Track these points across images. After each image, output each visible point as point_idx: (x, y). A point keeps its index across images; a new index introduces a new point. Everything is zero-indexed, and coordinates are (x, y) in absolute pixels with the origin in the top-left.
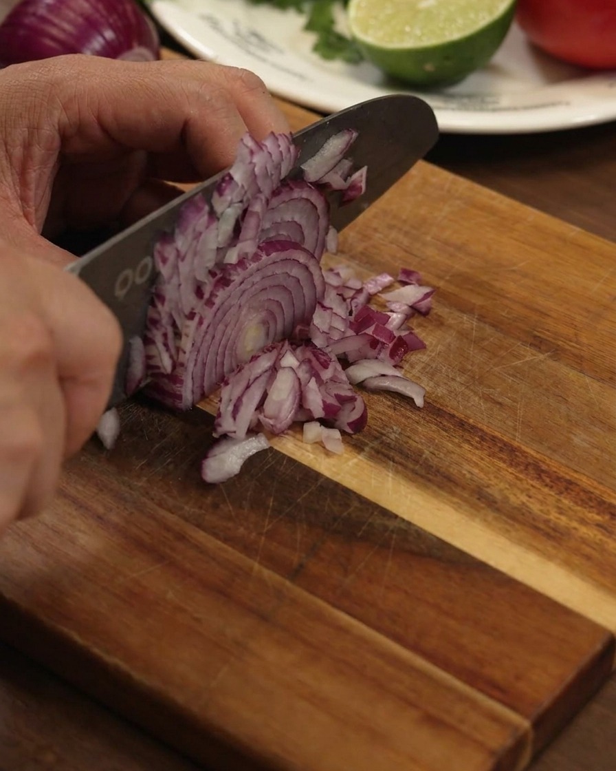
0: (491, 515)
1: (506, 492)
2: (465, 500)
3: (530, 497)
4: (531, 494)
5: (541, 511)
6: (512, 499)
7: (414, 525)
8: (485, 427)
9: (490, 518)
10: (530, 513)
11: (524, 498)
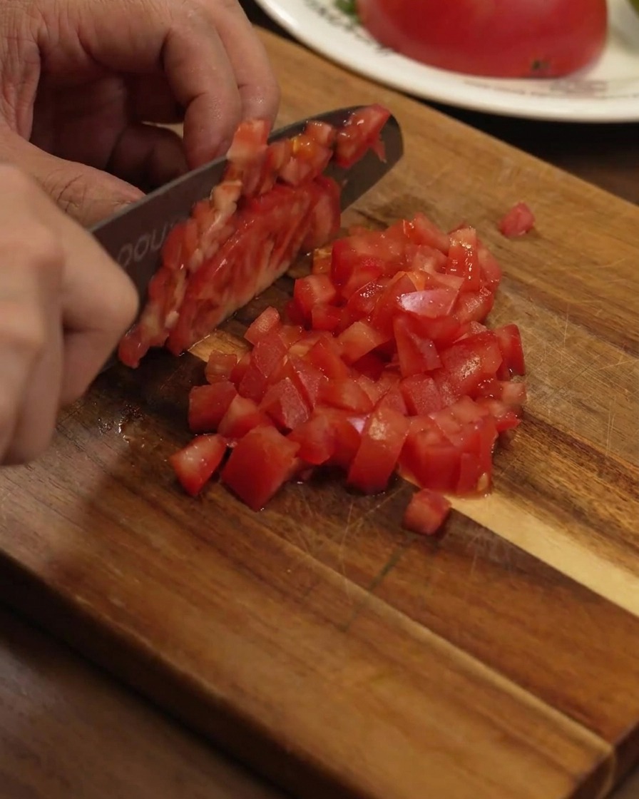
0: (578, 527)
1: (596, 504)
2: (552, 511)
3: (619, 509)
4: (620, 506)
5: (631, 524)
6: (601, 511)
7: (498, 536)
8: (574, 434)
9: (576, 531)
10: (619, 527)
11: (612, 510)
